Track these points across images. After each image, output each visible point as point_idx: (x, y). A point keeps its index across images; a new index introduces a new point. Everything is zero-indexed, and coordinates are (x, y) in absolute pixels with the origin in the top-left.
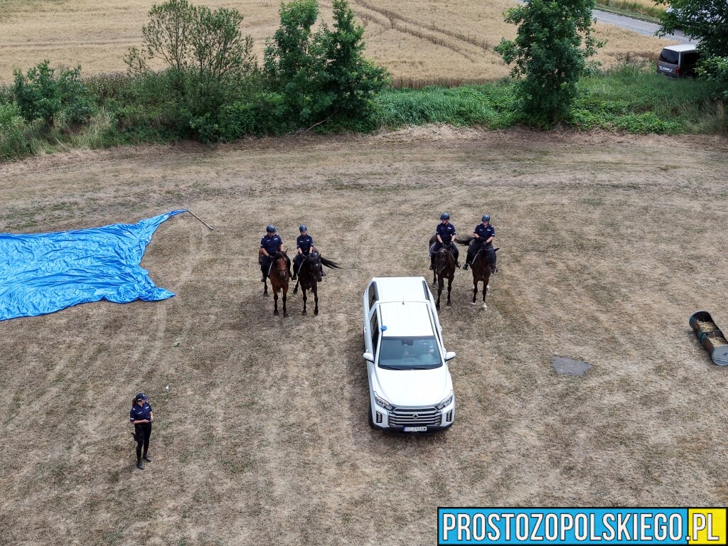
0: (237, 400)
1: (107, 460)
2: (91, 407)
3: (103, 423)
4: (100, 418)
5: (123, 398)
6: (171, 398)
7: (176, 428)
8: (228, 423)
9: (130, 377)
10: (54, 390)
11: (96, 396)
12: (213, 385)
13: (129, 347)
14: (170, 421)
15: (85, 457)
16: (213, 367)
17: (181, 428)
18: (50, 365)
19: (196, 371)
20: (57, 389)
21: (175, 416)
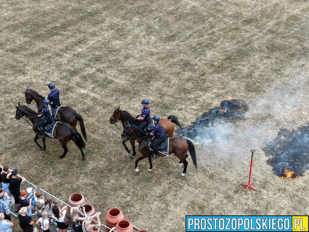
0: (274, 67)
1: (206, 67)
2: (215, 48)
3: (214, 55)
4: (215, 53)
5: (229, 49)
6: (247, 56)
7: (240, 67)
8: (262, 73)
9: (238, 42)
10: (206, 37)
11: (220, 45)
12: (268, 57)
13: (247, 31)
14: (240, 63)
15: (199, 64)
16: (275, 51)
17: (242, 68)
18: (212, 27)
19: (266, 50)
20: (208, 37)
21: (243, 63)
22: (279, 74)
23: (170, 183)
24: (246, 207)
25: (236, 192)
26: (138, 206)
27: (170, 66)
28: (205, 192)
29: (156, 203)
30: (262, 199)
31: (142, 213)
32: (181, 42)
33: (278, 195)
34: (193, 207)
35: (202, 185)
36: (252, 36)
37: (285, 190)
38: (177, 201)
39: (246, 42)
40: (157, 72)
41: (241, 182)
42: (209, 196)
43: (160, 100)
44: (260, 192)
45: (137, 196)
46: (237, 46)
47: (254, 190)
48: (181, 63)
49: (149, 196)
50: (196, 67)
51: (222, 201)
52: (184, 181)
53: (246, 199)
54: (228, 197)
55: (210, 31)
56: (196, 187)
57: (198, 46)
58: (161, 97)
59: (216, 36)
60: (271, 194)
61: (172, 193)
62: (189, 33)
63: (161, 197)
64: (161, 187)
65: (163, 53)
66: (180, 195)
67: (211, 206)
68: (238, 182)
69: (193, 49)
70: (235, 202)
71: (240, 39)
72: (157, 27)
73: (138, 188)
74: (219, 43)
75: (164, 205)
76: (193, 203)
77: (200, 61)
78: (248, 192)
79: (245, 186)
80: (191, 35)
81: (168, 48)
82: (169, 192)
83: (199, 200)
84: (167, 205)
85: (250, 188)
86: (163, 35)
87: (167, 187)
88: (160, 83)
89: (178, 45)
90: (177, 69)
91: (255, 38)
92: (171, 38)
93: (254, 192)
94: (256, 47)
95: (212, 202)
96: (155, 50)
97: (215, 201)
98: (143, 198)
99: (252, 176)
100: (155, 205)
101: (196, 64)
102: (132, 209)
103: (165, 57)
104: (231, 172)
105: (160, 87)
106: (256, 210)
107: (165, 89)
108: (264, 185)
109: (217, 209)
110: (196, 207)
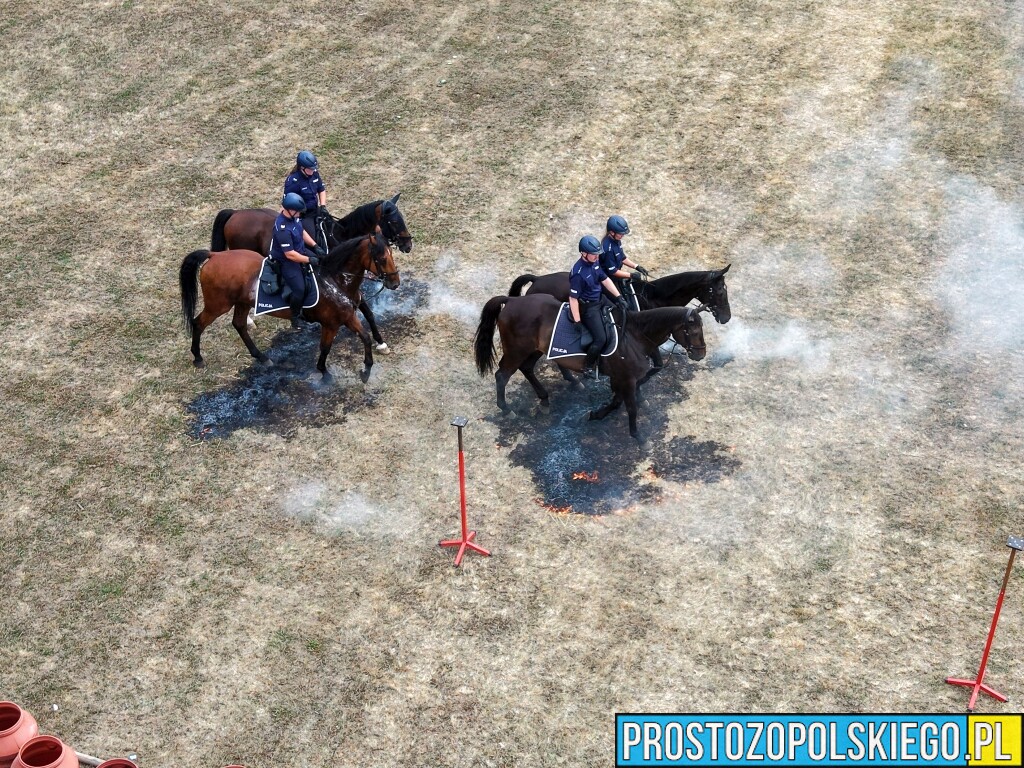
0: (485, 154)
1: (260, 183)
2: (282, 116)
3: (283, 138)
4: (284, 131)
5: (330, 114)
6: (393, 130)
7: (374, 168)
8: (450, 180)
9: (357, 90)
10: (246, 83)
11: (296, 104)
12: (463, 127)
13: (381, 52)
14: (374, 157)
15: (234, 173)
16: (480, 104)
17: (382, 170)
18: (260, 51)
19: (452, 104)
20: (252, 83)
21: (383, 153)
22: (505, 175)
23: (193, 584)
24: (466, 615)
25: (426, 572)
26: (87, 686)
27: (134, 194)
28: (321, 591)
29: (152, 661)
30: (514, 579)
31: (107, 704)
32: (161, 109)
33: (563, 556)
34: (286, 651)
35: (306, 572)
36: (400, 65)
37: (582, 537)
38: (228, 641)
39: (383, 86)
40: (92, 219)
41: (437, 536)
42: (338, 603)
43: (114, 310)
44: (503, 558)
45: (81, 652)
46: (354, 103)
47: (483, 554)
48: (173, 180)
49: (124, 643)
50: (228, 186)
51: (382, 612)
52: (242, 571)
53: (463, 589)
54: (401, 595)
55: (256, 65)
56: (287, 582)
57: (224, 118)
58: (117, 302)
59: (278, 78)
60: (538, 557)
61: (207, 615)
62: (183, 77)
63: (169, 639)
64: (162, 606)
65: (103, 152)
66: (235, 620)
67: (350, 635)
68: (428, 538)
69: (209, 129)
70: (427, 605)
71: (360, 80)
72: (66, 70)
73: (81, 624)
74: (290, 99)
75: (183, 664)
76: (284, 635)
77: (236, 163)
78: (466, 566)
79: (452, 548)
80: (191, 83)
81: (118, 133)
82: (194, 618)
83: (305, 622)
84: (194, 662)
85: (470, 551)
86: (94, 95)
87: (185, 598)
88: (107, 254)
89: (151, 121)
90: (162, 200)
91: (408, 70)
92: (124, 100)
93: (485, 562)
94: (419, 97)
95: (350, 622)
96: (70, 148)
97: (360, 617)
98: (101, 656)
99: (470, 513)
100: (153, 666)
101: (227, 177)
102: (68, 698)
103: (113, 165)
104: (401, 509)
105: (110, 267)
106: (499, 618)
107: (128, 272)
108: (515, 529)
109: (371, 639)
110: (298, 648)
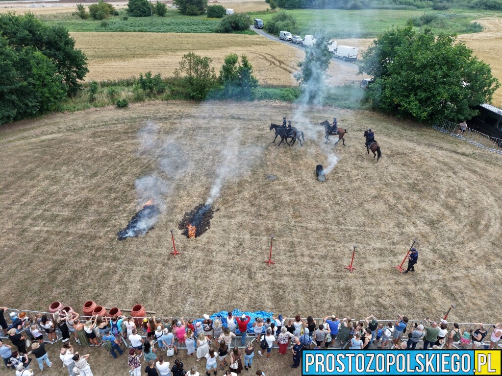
1: (124, 187)
2: (127, 174)
9: (141, 167)
10: (119, 168)
13: (145, 159)
15: (119, 186)
18: (121, 161)
22: (173, 180)
23: (123, 270)
24: (178, 266)
25: (169, 259)
26: (105, 294)
27: (99, 193)
28: (149, 267)
29: (117, 286)
30: (186, 258)
31: (109, 296)
32: (102, 175)
33: (194, 251)
34: (144, 280)
35: (145, 263)
36: (149, 161)
37: (197, 247)
38: (132, 279)
39: (146, 165)
40: (91, 199)
41: (170, 252)
42: (152, 268)
43: (99, 217)
44: (183, 254)
45: (102, 287)
46: (141, 169)
47: (179, 254)
48: (107, 189)
49: (111, 284)
50: (118, 189)
51: (161, 269)
52: (132, 265)
53: (176, 261)
54: (165, 264)
55: (121, 164)
56: (142, 266)
57: (115, 176)
58: (99, 215)
59: (125, 166)
60: (190, 252)
61: (127, 275)
62: (106, 168)
63: (120, 281)
64: (118, 275)
65: (92, 186)
66: (133, 275)
67: (156, 274)
68: (168, 253)
69: (113, 178)
70: (170, 266)
71: (142, 165)
72: (82, 170)
73: (101, 281)
74: (128, 170)
75: (123, 286)
76: (142, 276)
77: (119, 184)
78: (176, 257)
79: (173, 254)
80: (108, 170)
81: (94, 181)
82: (124, 276)
83: (147, 273)
84: (125, 285)
85: (176, 254)
86: (88, 174)
87: (122, 273)
88: (95, 206)
89: (101, 178)
90: (105, 194)
91: (151, 162)
92: (95, 175)
93: (180, 255)
94: (154, 167)
95: (155, 271)
96: (85, 186)
97: (157, 270)
98: (107, 287)
99: (176, 246)
100: (117, 288)
101: (118, 187)
102: (101, 297)
103: (94, 188)
104: (162, 248)
105: (97, 209)
106: (184, 266)
107: (100, 209)
108: (185, 248)
109: (160, 274)
110: (146, 278)
